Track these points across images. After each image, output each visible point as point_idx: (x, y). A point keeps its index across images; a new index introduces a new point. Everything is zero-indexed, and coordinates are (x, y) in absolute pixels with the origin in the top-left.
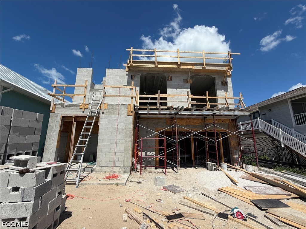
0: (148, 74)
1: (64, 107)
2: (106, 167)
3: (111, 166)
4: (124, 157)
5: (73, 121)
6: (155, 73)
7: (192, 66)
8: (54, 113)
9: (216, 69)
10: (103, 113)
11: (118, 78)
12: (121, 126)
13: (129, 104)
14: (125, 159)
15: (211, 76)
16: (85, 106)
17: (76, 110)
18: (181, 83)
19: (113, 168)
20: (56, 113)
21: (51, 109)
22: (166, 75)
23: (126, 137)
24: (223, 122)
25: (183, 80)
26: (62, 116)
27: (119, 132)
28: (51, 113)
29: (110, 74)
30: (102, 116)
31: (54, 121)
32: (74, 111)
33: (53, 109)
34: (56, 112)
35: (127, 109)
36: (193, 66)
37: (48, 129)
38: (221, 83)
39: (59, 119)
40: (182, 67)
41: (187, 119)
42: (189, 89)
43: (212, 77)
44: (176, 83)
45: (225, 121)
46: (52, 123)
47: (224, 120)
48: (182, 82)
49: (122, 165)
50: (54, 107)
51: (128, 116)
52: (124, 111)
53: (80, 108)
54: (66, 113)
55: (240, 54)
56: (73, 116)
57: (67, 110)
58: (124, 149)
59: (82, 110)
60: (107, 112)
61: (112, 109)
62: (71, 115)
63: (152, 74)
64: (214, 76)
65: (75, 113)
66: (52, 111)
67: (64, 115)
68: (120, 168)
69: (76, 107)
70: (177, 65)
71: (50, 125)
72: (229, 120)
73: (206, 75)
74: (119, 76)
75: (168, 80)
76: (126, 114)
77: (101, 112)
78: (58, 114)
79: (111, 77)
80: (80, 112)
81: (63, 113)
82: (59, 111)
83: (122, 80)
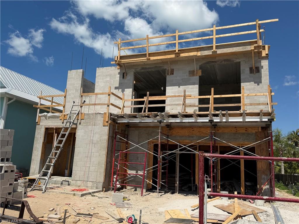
0: (143, 69)
1: (47, 118)
2: (80, 181)
3: (85, 181)
4: (97, 172)
5: (54, 133)
6: (152, 66)
7: (196, 52)
8: (39, 125)
10: (80, 124)
11: (108, 79)
12: (96, 138)
13: (105, 113)
14: (98, 173)
15: (233, 61)
16: (64, 117)
17: (57, 121)
18: (186, 77)
19: (86, 183)
21: (37, 121)
22: (165, 67)
23: (100, 150)
24: (246, 132)
25: (189, 71)
26: (46, 128)
27: (94, 144)
28: (37, 125)
29: (100, 74)
30: (79, 127)
31: (39, 132)
32: (55, 122)
33: (39, 121)
34: (41, 124)
35: (103, 119)
37: (34, 141)
38: (249, 69)
39: (43, 131)
40: (182, 55)
41: (191, 127)
43: (235, 62)
44: (178, 78)
45: (250, 129)
46: (38, 135)
47: (248, 128)
48: (187, 75)
49: (95, 181)
50: (39, 118)
51: (104, 126)
52: (100, 120)
53: (60, 118)
54: (49, 124)
56: (54, 127)
57: (49, 121)
58: (98, 163)
59: (61, 121)
60: (84, 123)
61: (89, 119)
62: (52, 127)
63: (149, 68)
64: (238, 61)
65: (56, 124)
66: (37, 123)
67: (47, 127)
68: (92, 183)
69: (57, 118)
70: (175, 54)
71: (36, 137)
72: (257, 128)
74: (110, 75)
75: (168, 74)
76: (102, 124)
77: (78, 123)
78: (42, 125)
79: (102, 77)
80: (60, 123)
81: (46, 124)
82: (43, 122)
83: (113, 80)
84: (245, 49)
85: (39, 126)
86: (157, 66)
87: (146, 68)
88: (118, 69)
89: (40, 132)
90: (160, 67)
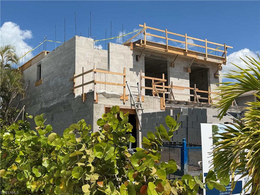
0: (152, 55)
6: (158, 55)
8: (97, 103)
9: (214, 61)
11: (122, 57)
15: (206, 67)
17: (117, 102)
18: (182, 72)
20: (99, 104)
21: (95, 99)
22: (169, 60)
25: (184, 68)
28: (95, 103)
34: (99, 102)
36: (196, 55)
37: (94, 122)
38: (213, 75)
39: (103, 111)
40: (188, 55)
42: (189, 80)
44: (177, 71)
46: (97, 115)
50: (97, 96)
51: (161, 110)
53: (121, 99)
54: (108, 104)
55: (232, 48)
57: (109, 101)
61: (148, 102)
63: (157, 57)
64: (208, 67)
65: (117, 104)
66: (95, 101)
67: (107, 107)
69: (117, 98)
70: (184, 52)
71: (95, 118)
73: (202, 65)
74: (124, 54)
75: (171, 66)
76: (159, 108)
78: (101, 104)
79: (116, 54)
80: (121, 103)
81: (105, 103)
82: (101, 101)
83: (127, 60)
84: (219, 62)
85: (97, 105)
86: (163, 56)
87: (154, 56)
88: (131, 50)
89: (99, 112)
90: (165, 58)
